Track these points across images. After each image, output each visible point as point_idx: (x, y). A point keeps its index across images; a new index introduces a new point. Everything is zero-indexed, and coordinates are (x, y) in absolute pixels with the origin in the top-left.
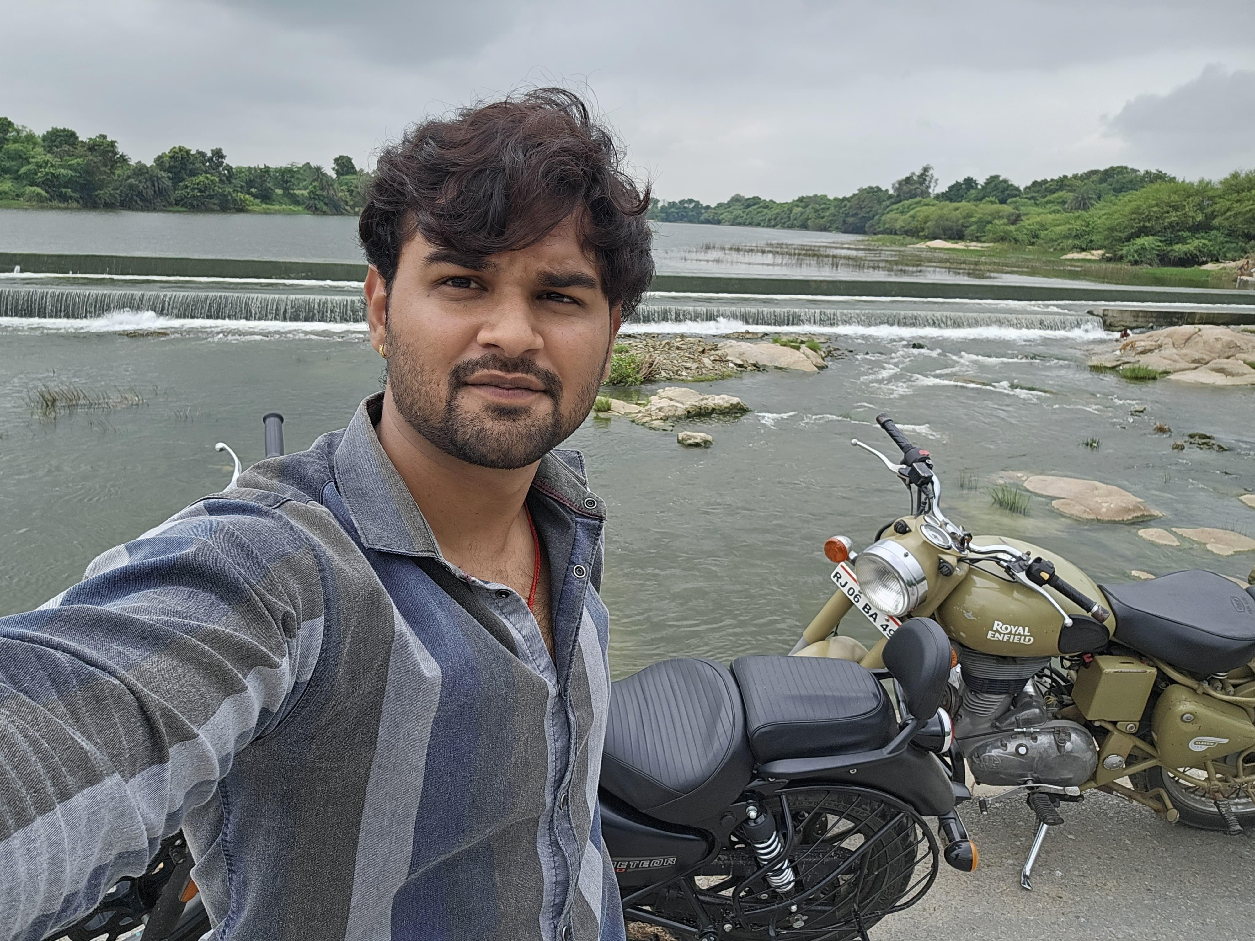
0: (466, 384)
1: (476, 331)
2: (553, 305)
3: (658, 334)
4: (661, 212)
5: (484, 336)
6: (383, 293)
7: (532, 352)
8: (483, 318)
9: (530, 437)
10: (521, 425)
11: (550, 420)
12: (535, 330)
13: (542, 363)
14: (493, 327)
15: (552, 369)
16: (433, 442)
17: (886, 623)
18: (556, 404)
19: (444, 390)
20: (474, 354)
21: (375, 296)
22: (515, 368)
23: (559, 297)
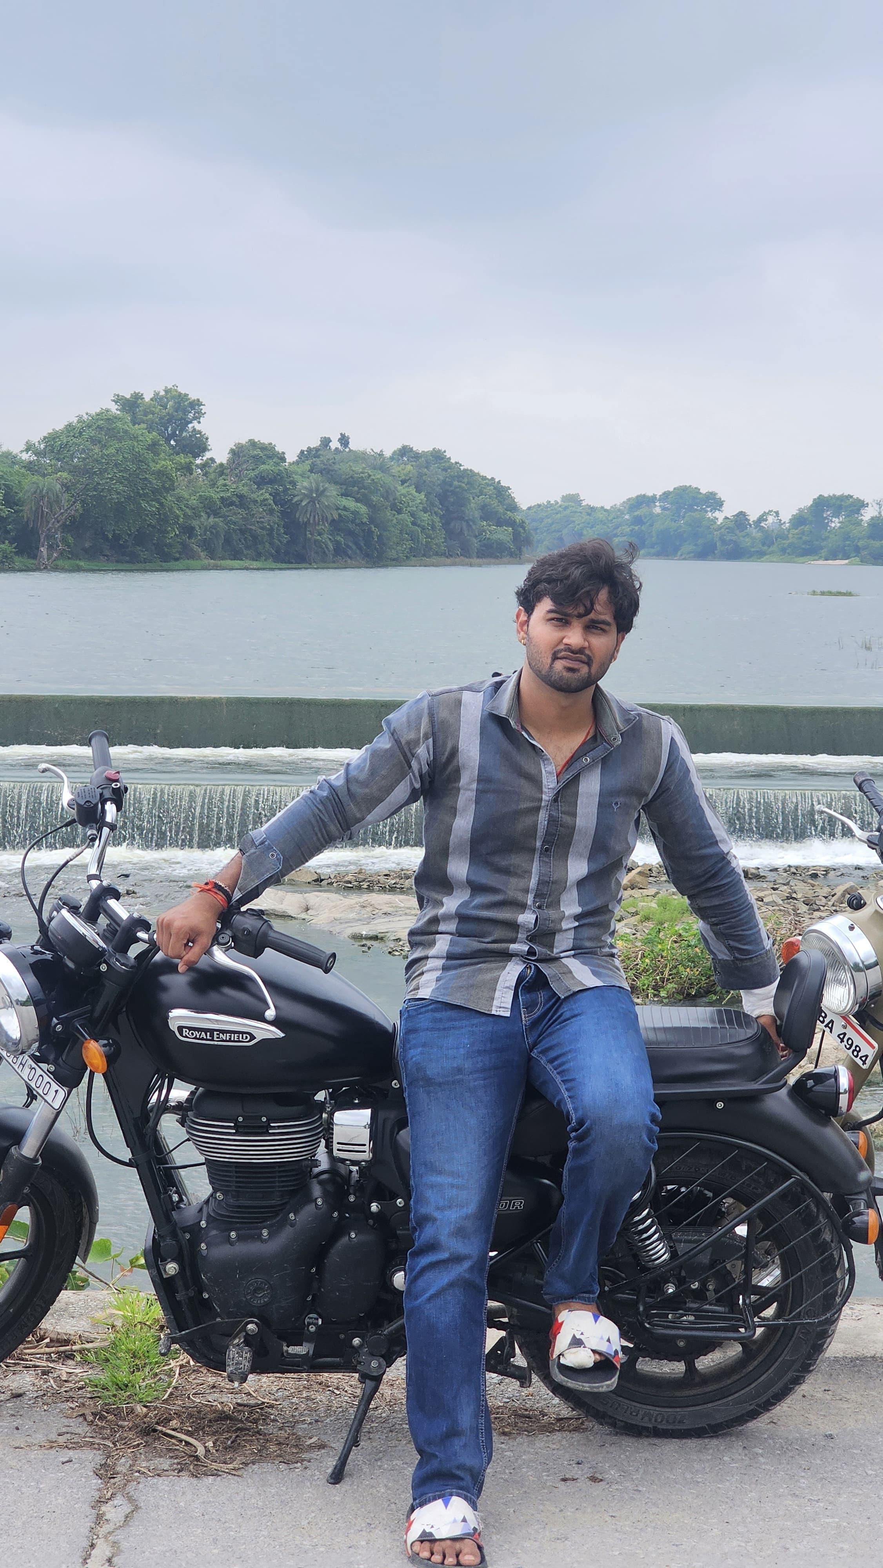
0: (558, 658)
1: (563, 638)
2: (594, 631)
3: (827, 871)
4: (872, 536)
5: (565, 641)
6: (526, 619)
7: (585, 648)
8: (566, 634)
9: (579, 680)
10: (576, 675)
11: (586, 675)
12: (585, 640)
13: (587, 652)
14: (569, 638)
15: (590, 654)
16: (542, 680)
17: (844, 1031)
18: (590, 669)
19: (549, 661)
20: (562, 647)
21: (520, 620)
22: (577, 654)
23: (597, 628)
